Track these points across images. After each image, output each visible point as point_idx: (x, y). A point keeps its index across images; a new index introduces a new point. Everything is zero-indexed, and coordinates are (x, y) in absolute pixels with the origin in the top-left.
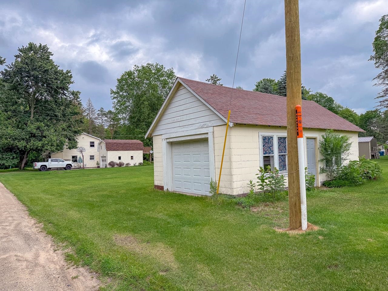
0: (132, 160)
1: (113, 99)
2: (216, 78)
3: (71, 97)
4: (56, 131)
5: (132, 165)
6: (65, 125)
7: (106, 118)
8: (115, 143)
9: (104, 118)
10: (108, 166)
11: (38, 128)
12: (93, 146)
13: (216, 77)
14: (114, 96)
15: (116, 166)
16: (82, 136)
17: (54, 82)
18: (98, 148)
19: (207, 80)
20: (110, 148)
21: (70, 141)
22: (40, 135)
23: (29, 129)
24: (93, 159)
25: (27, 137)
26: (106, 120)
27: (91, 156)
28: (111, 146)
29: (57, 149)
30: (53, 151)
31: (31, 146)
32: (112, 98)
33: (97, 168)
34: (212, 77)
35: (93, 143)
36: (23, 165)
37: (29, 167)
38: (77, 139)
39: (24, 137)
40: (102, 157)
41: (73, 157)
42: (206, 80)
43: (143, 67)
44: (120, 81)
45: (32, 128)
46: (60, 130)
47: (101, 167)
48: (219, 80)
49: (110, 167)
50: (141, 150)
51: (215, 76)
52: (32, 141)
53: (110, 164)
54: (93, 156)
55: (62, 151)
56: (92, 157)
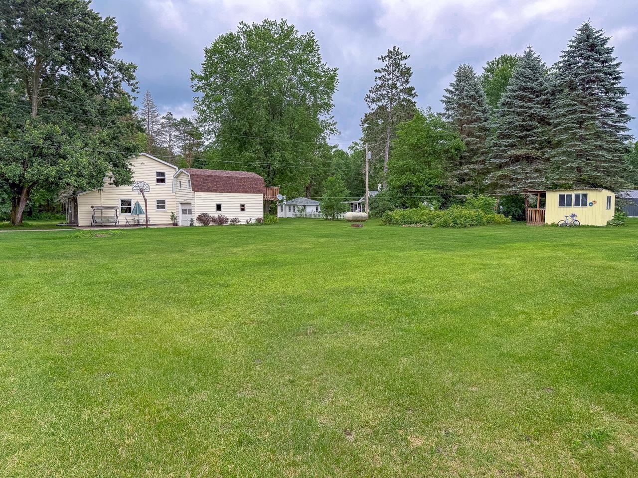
0: (242, 213)
1: (196, 90)
2: (399, 53)
3: (115, 75)
4: (86, 145)
5: (243, 222)
6: (105, 133)
7: (177, 133)
8: (209, 176)
9: (174, 133)
10: (197, 224)
11: (48, 137)
12: (163, 181)
13: (399, 51)
14: (198, 86)
15: (211, 224)
16: (141, 159)
17: (81, 36)
18: (174, 185)
19: (380, 57)
20: (199, 185)
21: (117, 169)
22: (53, 151)
23: (28, 138)
24: (163, 207)
25: (26, 155)
26: (178, 136)
27: (159, 202)
28: (202, 182)
29: (89, 183)
30: (82, 189)
31: (33, 176)
32: (194, 89)
33: (172, 226)
34: (390, 52)
35: (163, 174)
36: (19, 216)
37: (34, 219)
38: (131, 164)
39: (17, 155)
40: (181, 204)
41: (123, 202)
42: (379, 59)
43: (255, 26)
44: (210, 53)
45: (35, 135)
46: (96, 144)
47: (180, 224)
48: (405, 58)
49: (200, 225)
50: (260, 192)
51: (396, 50)
52: (35, 165)
53: (200, 218)
54: (163, 202)
55: (100, 190)
56: (161, 204)
